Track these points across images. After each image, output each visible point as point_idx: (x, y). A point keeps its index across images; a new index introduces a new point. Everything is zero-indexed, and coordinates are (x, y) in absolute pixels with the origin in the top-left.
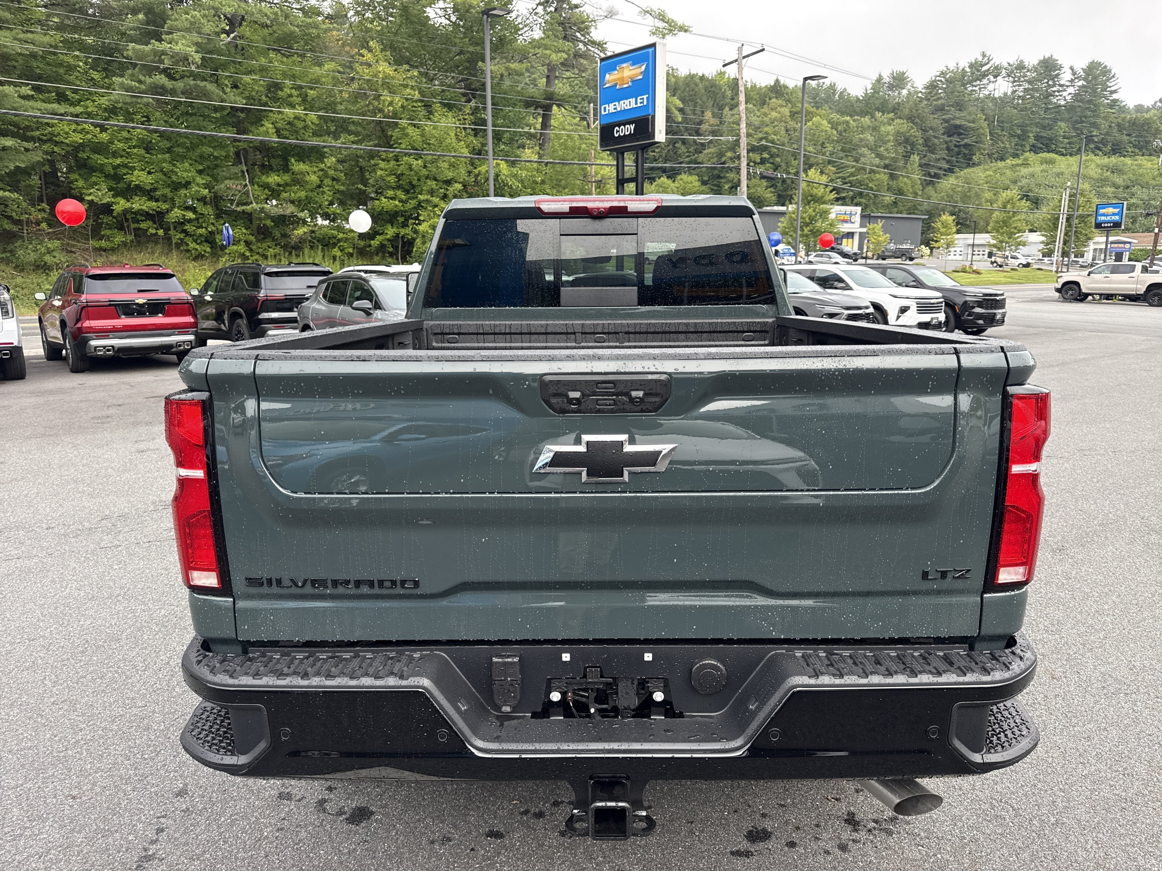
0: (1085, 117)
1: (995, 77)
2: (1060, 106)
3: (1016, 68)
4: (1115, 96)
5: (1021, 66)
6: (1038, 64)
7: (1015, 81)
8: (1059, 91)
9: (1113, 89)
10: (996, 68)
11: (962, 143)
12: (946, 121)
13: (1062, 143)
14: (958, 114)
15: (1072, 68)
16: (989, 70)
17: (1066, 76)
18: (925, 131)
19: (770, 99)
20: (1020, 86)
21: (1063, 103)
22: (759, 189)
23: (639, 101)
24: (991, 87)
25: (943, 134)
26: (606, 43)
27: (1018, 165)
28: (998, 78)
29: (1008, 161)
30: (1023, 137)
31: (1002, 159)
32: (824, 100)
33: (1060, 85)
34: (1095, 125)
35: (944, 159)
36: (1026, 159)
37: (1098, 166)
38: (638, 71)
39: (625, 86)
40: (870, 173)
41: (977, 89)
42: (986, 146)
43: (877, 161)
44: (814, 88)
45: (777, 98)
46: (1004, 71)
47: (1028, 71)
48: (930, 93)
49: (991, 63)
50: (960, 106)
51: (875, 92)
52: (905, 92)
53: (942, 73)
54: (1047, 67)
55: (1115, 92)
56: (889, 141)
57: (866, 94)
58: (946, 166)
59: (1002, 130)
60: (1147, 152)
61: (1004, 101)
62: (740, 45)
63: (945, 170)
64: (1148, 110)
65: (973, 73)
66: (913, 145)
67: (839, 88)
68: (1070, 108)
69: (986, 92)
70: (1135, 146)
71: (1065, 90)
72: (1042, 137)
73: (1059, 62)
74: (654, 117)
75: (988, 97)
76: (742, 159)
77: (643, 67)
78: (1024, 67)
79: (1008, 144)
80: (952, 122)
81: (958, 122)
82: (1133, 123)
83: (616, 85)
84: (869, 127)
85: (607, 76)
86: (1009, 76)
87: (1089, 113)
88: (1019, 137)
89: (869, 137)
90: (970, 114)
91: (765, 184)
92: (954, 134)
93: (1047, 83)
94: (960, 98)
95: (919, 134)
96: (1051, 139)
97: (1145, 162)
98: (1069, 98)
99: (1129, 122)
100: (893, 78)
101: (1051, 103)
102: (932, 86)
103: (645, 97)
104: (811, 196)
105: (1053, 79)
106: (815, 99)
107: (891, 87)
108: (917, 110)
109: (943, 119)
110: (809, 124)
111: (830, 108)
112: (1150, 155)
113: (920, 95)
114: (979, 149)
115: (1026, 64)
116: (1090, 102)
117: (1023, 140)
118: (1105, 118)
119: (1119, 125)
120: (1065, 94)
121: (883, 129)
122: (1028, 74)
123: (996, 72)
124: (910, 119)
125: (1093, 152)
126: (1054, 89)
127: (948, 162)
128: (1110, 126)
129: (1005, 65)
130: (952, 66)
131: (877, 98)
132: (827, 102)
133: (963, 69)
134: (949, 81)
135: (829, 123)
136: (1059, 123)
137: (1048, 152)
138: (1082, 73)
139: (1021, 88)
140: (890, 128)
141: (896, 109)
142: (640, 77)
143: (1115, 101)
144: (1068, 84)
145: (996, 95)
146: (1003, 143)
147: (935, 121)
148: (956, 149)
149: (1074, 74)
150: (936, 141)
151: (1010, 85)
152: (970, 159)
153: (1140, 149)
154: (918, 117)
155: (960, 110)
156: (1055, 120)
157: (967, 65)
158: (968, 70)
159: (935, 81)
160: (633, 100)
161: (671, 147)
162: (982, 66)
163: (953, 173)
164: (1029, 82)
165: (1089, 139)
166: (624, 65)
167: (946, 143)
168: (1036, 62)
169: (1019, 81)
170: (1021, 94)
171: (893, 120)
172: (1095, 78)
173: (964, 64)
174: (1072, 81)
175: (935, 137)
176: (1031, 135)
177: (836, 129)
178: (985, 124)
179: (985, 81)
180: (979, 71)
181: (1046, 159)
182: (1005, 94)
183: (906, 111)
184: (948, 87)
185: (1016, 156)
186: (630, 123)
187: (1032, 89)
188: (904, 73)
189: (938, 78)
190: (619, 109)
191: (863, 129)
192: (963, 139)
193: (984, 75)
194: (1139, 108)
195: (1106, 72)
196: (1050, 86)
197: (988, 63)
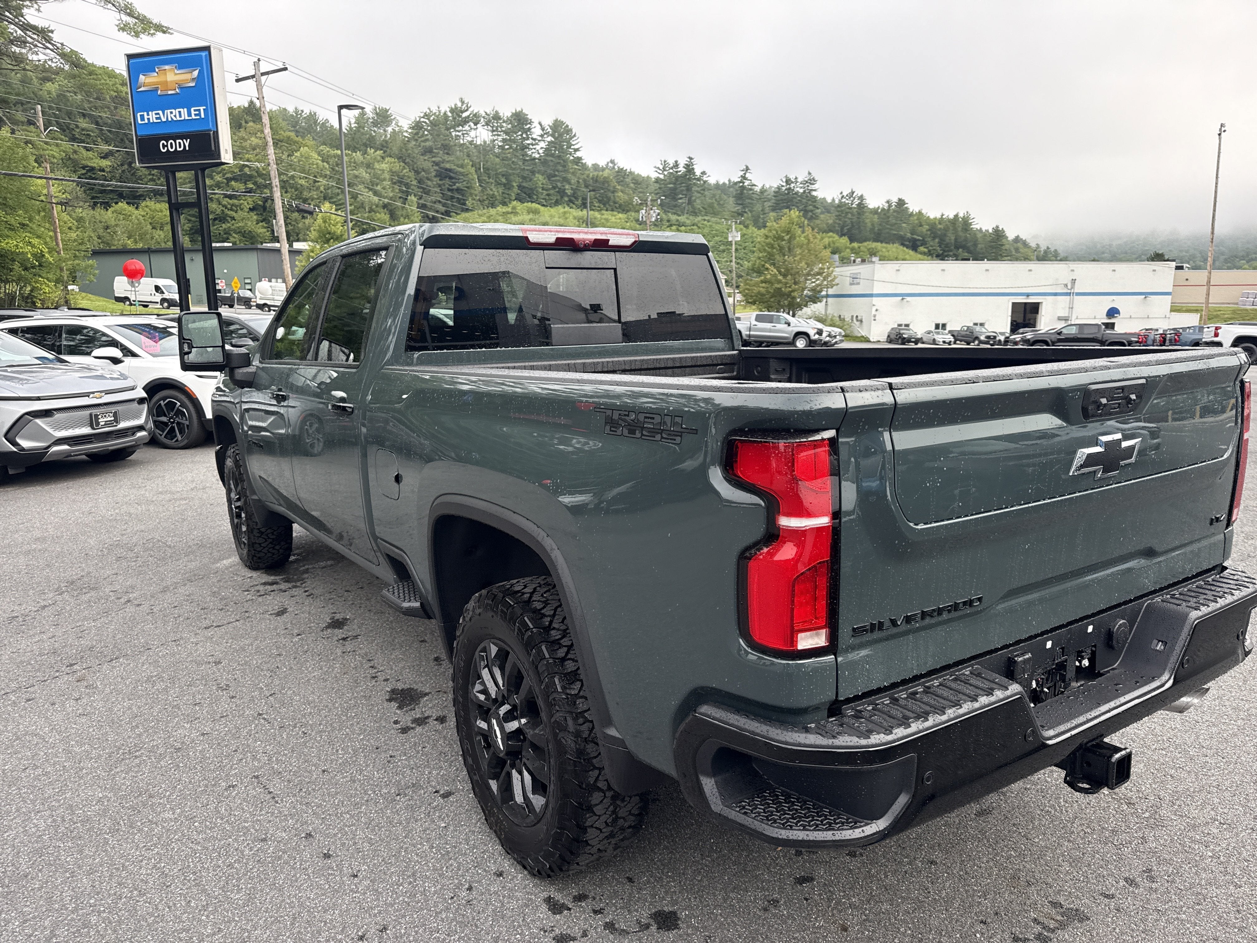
0: (558, 171)
1: (476, 124)
2: (535, 159)
3: (493, 118)
4: (578, 154)
5: (497, 117)
6: (511, 116)
7: (493, 131)
8: (533, 145)
9: (576, 147)
10: (475, 115)
11: (455, 187)
12: (437, 164)
13: (542, 194)
14: (446, 157)
15: (540, 124)
16: (469, 116)
17: (536, 132)
18: (417, 172)
19: (246, 122)
20: (498, 135)
21: (537, 156)
22: (250, 223)
23: (193, 113)
24: (473, 133)
25: (435, 176)
26: (52, 32)
27: (508, 213)
28: (479, 126)
29: (499, 208)
30: (508, 186)
31: (493, 206)
32: (306, 129)
33: (532, 139)
34: (566, 180)
35: (440, 202)
36: (514, 208)
37: (575, 218)
38: (188, 76)
39: (170, 92)
40: (369, 212)
41: (460, 134)
42: (476, 192)
43: (376, 199)
44: (292, 115)
45: (254, 122)
46: (482, 120)
47: (504, 122)
48: (417, 134)
49: (471, 110)
50: (447, 148)
51: (360, 127)
52: (390, 129)
53: (426, 115)
54: (519, 120)
55: (576, 150)
56: (384, 180)
57: (351, 128)
58: (443, 209)
59: (489, 178)
60: (610, 208)
61: (484, 149)
62: (256, 60)
63: (442, 214)
64: (603, 169)
65: (454, 118)
66: (407, 185)
67: (321, 118)
68: (543, 162)
69: (470, 139)
70: (600, 202)
71: (537, 144)
72: (524, 187)
73: (529, 117)
74: (216, 133)
75: (471, 143)
76: (275, 189)
77: (196, 73)
78: (500, 118)
79: (497, 191)
80: (442, 165)
81: (448, 166)
82: (596, 180)
83: (156, 90)
84: (362, 163)
85: (142, 78)
86: (487, 124)
87: (560, 168)
88: (505, 185)
89: (363, 173)
90: (457, 158)
91: (255, 217)
92: (446, 177)
93: (521, 135)
94: (447, 142)
95: (412, 174)
96: (531, 189)
97: (610, 217)
98: (541, 151)
99: (593, 178)
100: (377, 114)
101: (527, 155)
102: (417, 126)
103: (202, 108)
104: (329, 233)
105: (526, 133)
106: (295, 127)
107: (375, 124)
108: (406, 150)
109: (434, 162)
110: (297, 154)
111: (314, 139)
112: (612, 210)
113: (406, 134)
114: (471, 194)
115: (501, 114)
116: (559, 157)
117: (509, 189)
118: (573, 173)
119: (585, 180)
120: (538, 147)
121: (377, 166)
122: (504, 125)
123: (476, 119)
124: (400, 158)
125: (568, 205)
126: (528, 142)
127: (444, 205)
128: (578, 182)
129: (484, 114)
130: (434, 110)
131: (363, 134)
132: (310, 133)
133: (445, 113)
134: (433, 124)
135: (319, 154)
136: (537, 175)
137: (532, 202)
138: (549, 130)
139: (500, 138)
140: (384, 166)
141: (384, 146)
142: (193, 84)
143: (580, 159)
144: (540, 138)
145: (478, 143)
146: (491, 190)
147: (425, 163)
148: (449, 193)
149: (543, 129)
150: (429, 183)
151: (490, 134)
152: (464, 204)
153: (604, 205)
154: (409, 156)
155: (448, 154)
156: (533, 172)
157: (448, 110)
158: (450, 114)
159: (419, 122)
160: (184, 111)
161: (126, 167)
162: (462, 112)
163: (450, 216)
164: (506, 133)
165: (562, 193)
166: (167, 67)
167: (440, 186)
168: (509, 115)
169: (497, 130)
170: (500, 144)
171: (383, 158)
172: (561, 135)
173: (445, 108)
174: (542, 136)
175: (428, 179)
176: (515, 184)
177: (328, 163)
178: (473, 170)
179: (467, 127)
180: (460, 116)
181: (531, 208)
182: (485, 142)
183: (395, 150)
184: (432, 130)
185: (504, 204)
186: (182, 136)
187: (510, 140)
188: (387, 111)
189: (422, 120)
190: (164, 120)
191: (356, 165)
192: (454, 184)
193: (465, 121)
194: (596, 167)
195: (568, 131)
196: (524, 139)
197: (467, 110)
